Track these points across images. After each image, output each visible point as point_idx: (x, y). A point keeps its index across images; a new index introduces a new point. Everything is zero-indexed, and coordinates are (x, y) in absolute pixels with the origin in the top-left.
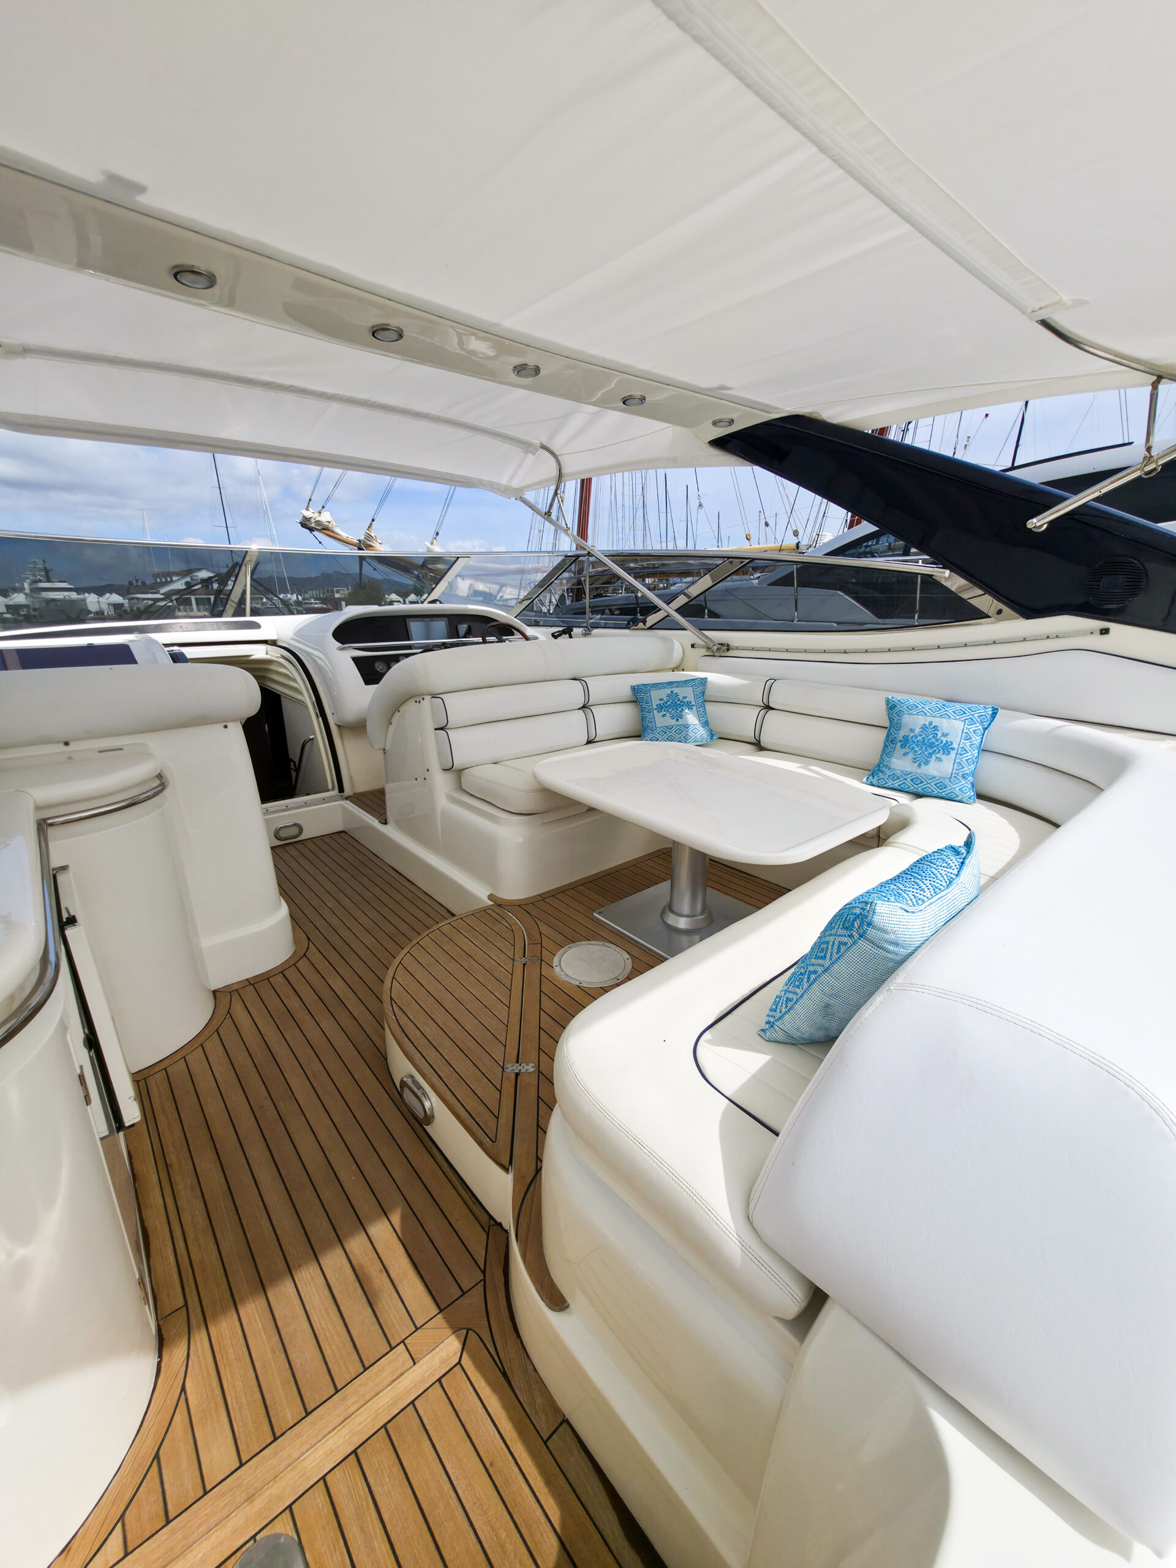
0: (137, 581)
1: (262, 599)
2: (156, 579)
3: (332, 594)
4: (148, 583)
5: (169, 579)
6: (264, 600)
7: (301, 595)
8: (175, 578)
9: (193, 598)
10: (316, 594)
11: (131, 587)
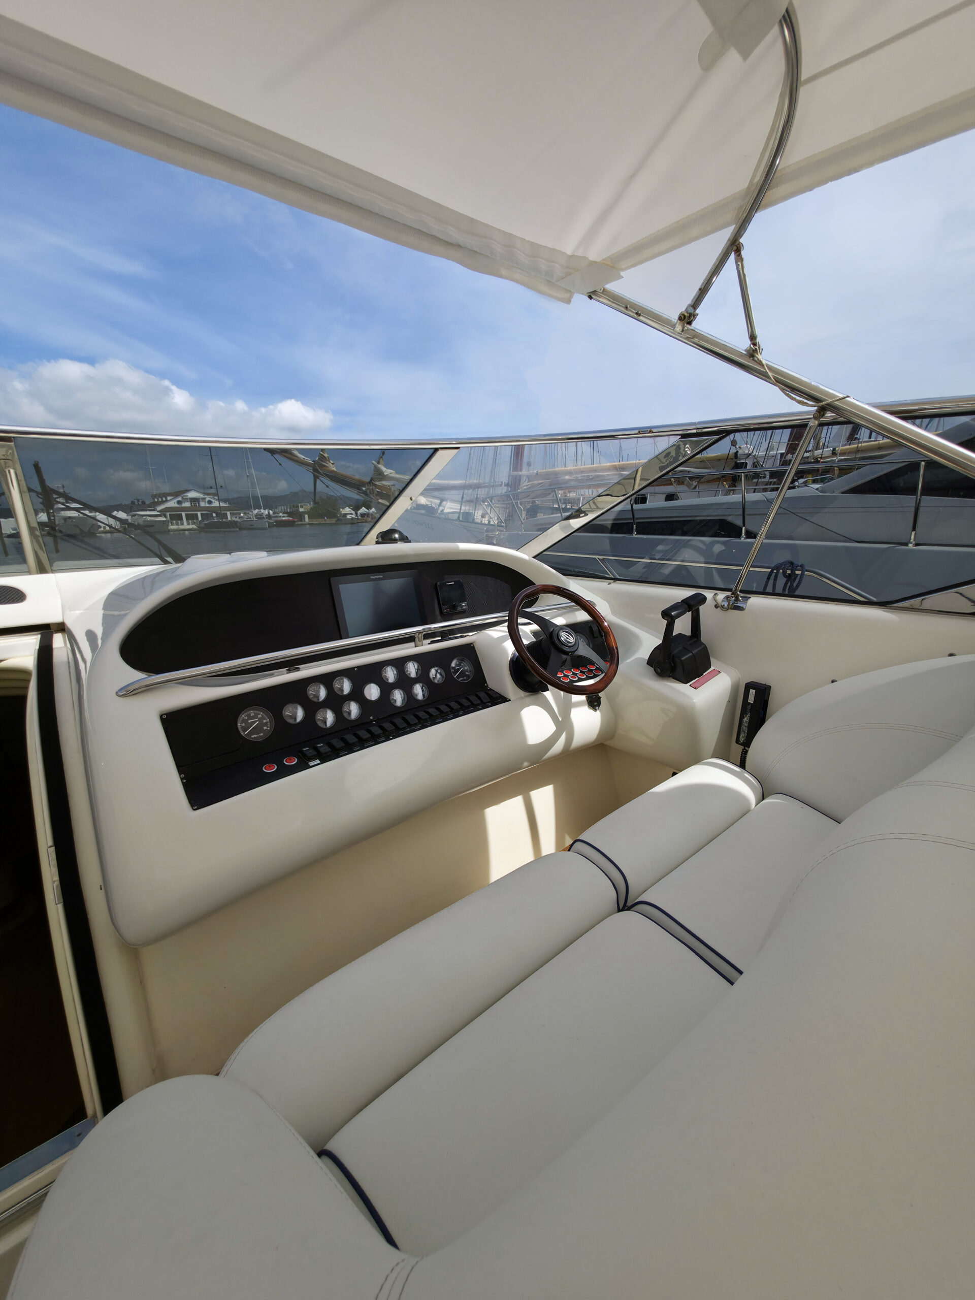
0: (138, 501)
1: (240, 514)
2: (154, 499)
3: (297, 508)
4: (147, 503)
5: (164, 499)
6: (242, 515)
7: (272, 510)
8: (169, 498)
9: (184, 514)
10: (284, 509)
11: (134, 506)
